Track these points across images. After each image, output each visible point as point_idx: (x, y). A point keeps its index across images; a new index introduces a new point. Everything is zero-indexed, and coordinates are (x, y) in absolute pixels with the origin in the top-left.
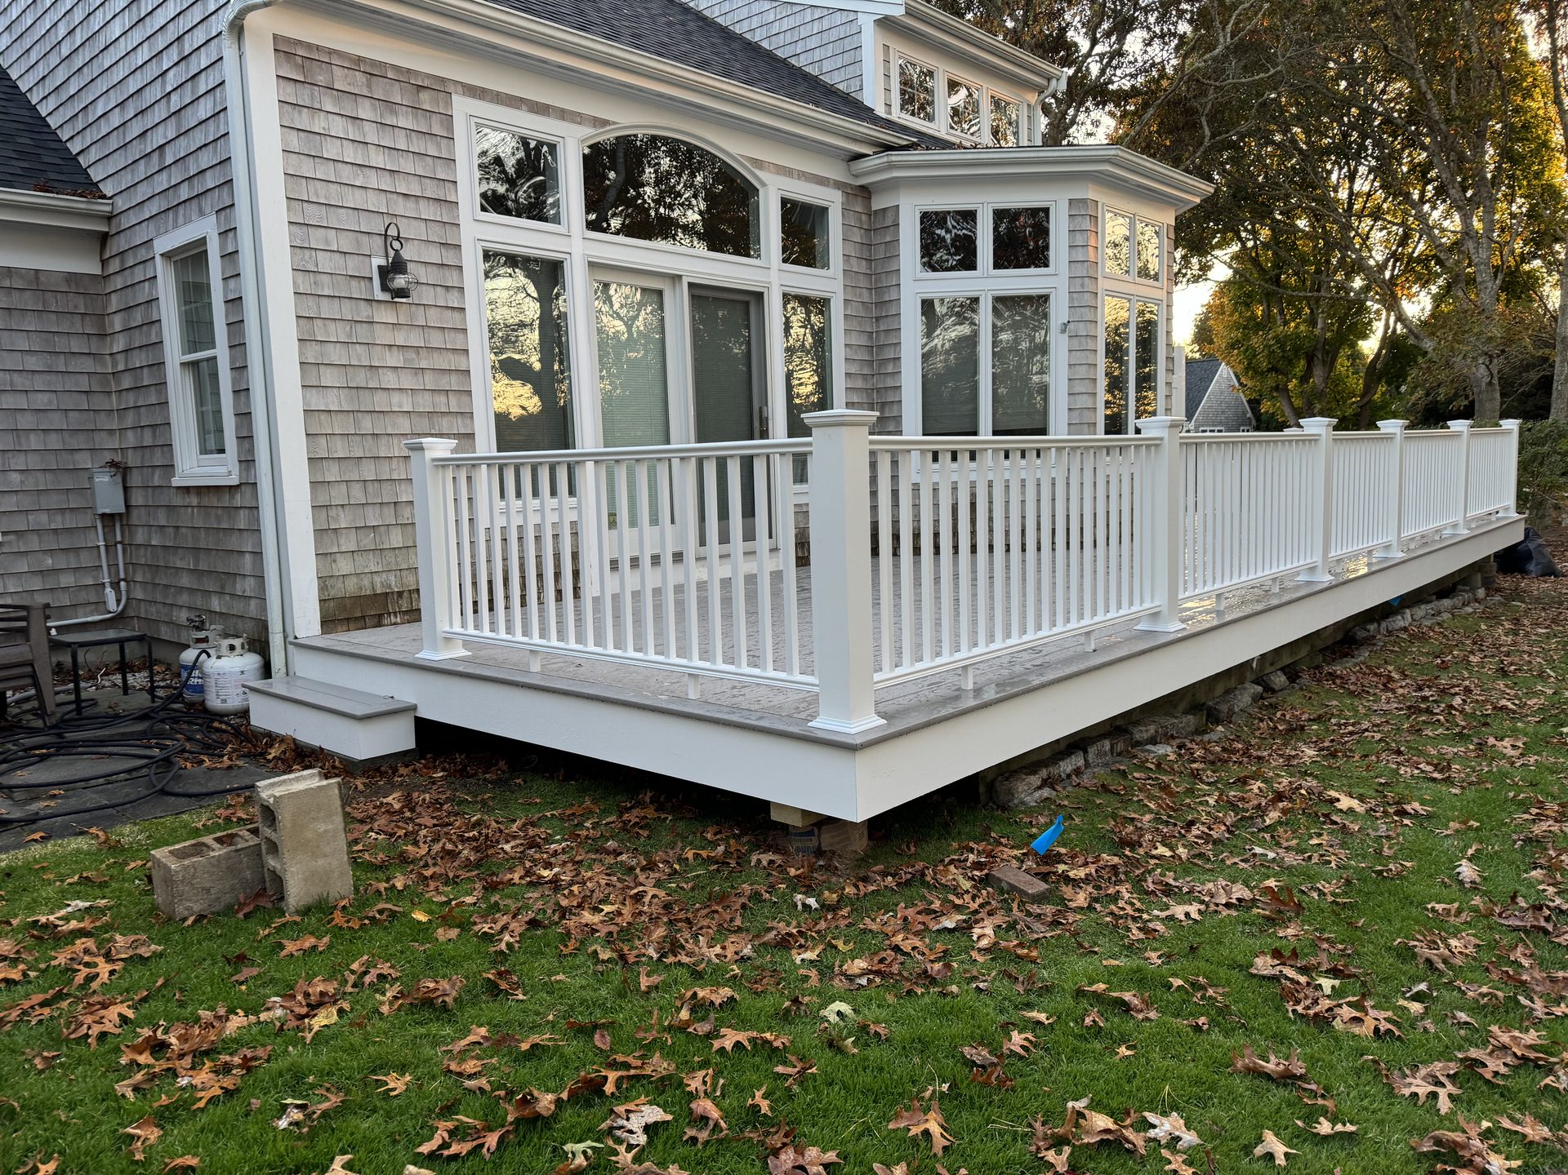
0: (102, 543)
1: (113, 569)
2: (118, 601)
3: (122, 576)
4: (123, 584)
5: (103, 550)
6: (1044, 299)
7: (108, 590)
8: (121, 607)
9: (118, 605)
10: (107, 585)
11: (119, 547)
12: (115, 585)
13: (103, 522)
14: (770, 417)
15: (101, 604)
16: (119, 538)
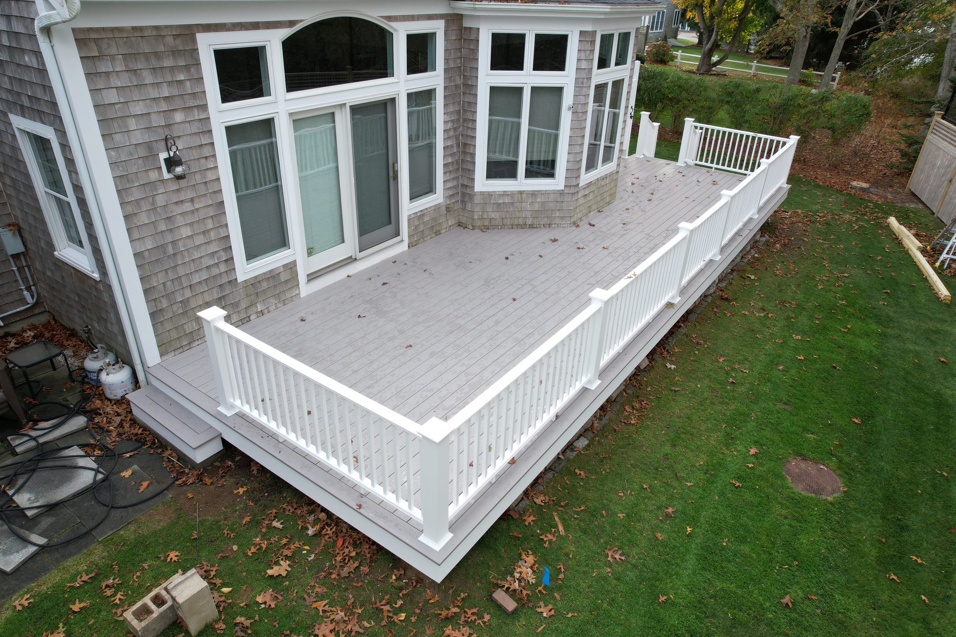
0: (15, 269)
1: (25, 280)
2: (33, 297)
3: (32, 283)
4: (33, 287)
5: (17, 272)
6: (559, 90)
7: (25, 293)
8: (35, 300)
9: (33, 299)
10: (24, 290)
11: (26, 269)
12: (29, 289)
13: (13, 259)
14: (399, 170)
15: (23, 301)
16: (24, 264)
